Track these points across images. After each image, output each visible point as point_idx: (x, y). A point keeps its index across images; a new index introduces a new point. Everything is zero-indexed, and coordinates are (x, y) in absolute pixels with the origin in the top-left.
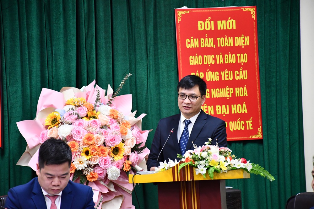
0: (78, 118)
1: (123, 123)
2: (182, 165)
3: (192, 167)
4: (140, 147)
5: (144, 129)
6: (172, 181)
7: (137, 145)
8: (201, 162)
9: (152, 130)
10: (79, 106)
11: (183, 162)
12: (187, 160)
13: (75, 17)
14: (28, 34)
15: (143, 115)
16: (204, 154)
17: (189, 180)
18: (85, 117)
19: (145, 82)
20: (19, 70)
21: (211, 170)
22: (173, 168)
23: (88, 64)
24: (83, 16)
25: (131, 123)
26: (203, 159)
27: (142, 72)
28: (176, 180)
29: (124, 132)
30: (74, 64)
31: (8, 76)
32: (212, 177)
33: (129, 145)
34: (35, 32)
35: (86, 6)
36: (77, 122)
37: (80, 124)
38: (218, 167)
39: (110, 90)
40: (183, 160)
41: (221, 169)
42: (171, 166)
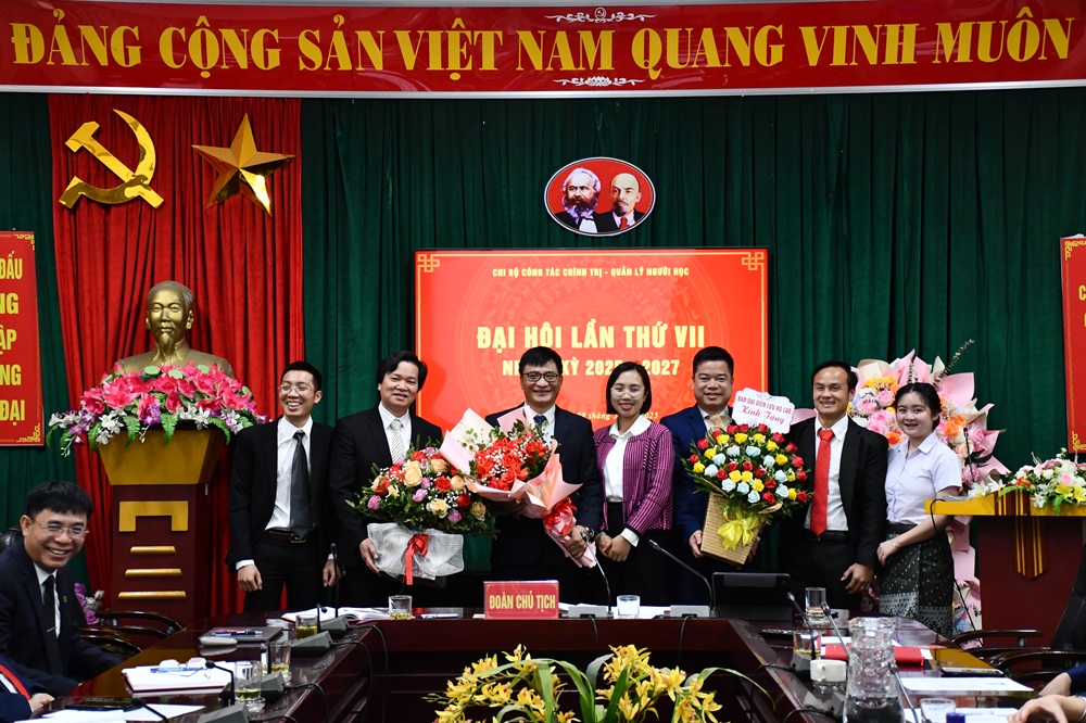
0: (879, 407)
1: (952, 418)
2: (1008, 489)
3: (1027, 495)
4: (982, 456)
5: (991, 427)
6: (993, 513)
7: (976, 453)
8: (1041, 486)
9: (1004, 431)
10: (882, 389)
11: (1011, 485)
12: (1020, 481)
13: (890, 253)
14: (814, 281)
15: (990, 406)
16: (1048, 474)
17: (1022, 514)
18: (892, 406)
19: (1004, 354)
20: (797, 332)
21: (1057, 501)
22: (996, 493)
23: (907, 325)
24: (902, 252)
25: (966, 418)
26: (1047, 482)
27: (997, 338)
28: (1000, 514)
29: (953, 432)
30: (885, 324)
31: (781, 343)
32: (1056, 512)
33: (962, 453)
34: (825, 277)
35: (906, 237)
36: (876, 414)
37: (881, 417)
38: (1071, 495)
39: (940, 365)
40: (1014, 482)
41: (1075, 500)
42: (993, 491)
